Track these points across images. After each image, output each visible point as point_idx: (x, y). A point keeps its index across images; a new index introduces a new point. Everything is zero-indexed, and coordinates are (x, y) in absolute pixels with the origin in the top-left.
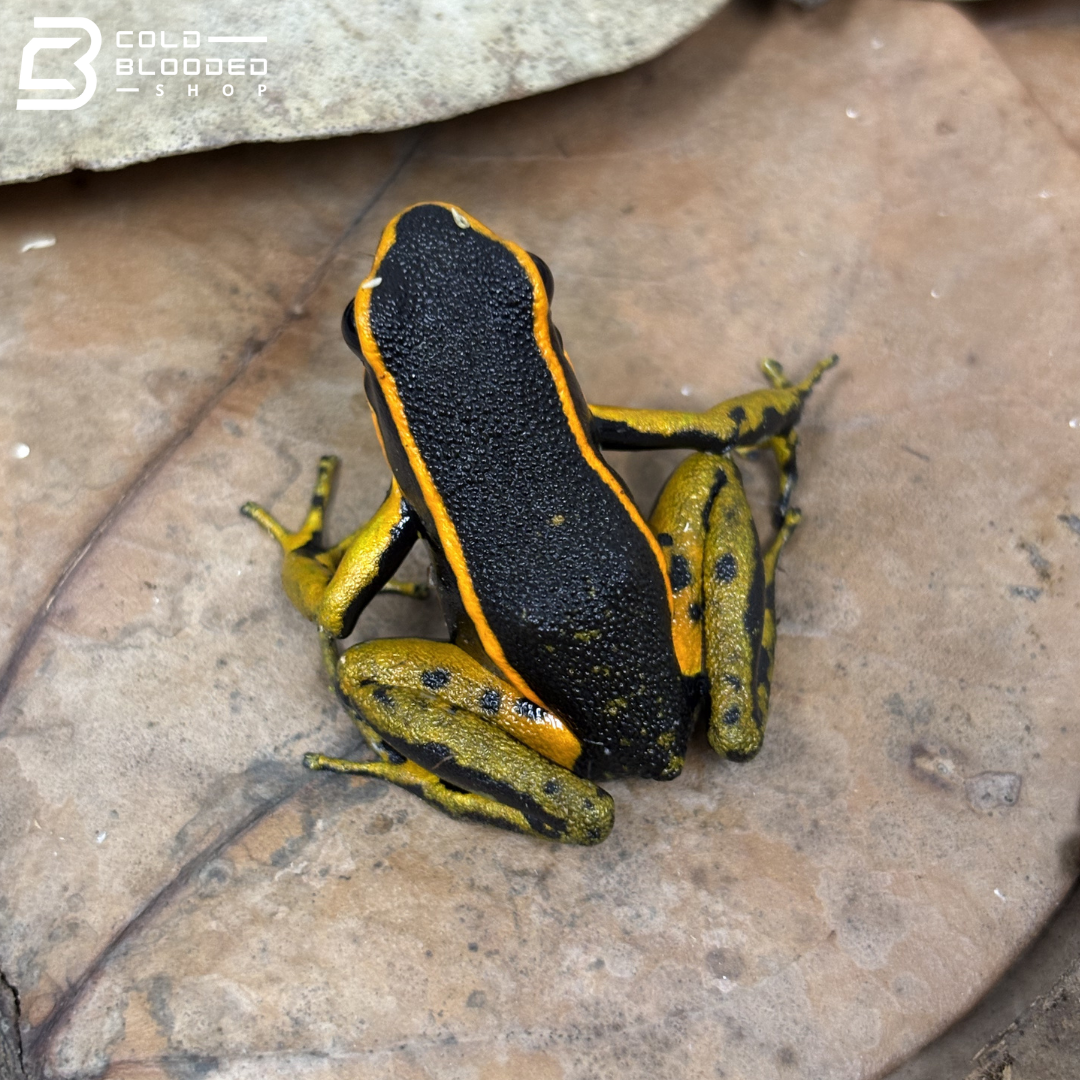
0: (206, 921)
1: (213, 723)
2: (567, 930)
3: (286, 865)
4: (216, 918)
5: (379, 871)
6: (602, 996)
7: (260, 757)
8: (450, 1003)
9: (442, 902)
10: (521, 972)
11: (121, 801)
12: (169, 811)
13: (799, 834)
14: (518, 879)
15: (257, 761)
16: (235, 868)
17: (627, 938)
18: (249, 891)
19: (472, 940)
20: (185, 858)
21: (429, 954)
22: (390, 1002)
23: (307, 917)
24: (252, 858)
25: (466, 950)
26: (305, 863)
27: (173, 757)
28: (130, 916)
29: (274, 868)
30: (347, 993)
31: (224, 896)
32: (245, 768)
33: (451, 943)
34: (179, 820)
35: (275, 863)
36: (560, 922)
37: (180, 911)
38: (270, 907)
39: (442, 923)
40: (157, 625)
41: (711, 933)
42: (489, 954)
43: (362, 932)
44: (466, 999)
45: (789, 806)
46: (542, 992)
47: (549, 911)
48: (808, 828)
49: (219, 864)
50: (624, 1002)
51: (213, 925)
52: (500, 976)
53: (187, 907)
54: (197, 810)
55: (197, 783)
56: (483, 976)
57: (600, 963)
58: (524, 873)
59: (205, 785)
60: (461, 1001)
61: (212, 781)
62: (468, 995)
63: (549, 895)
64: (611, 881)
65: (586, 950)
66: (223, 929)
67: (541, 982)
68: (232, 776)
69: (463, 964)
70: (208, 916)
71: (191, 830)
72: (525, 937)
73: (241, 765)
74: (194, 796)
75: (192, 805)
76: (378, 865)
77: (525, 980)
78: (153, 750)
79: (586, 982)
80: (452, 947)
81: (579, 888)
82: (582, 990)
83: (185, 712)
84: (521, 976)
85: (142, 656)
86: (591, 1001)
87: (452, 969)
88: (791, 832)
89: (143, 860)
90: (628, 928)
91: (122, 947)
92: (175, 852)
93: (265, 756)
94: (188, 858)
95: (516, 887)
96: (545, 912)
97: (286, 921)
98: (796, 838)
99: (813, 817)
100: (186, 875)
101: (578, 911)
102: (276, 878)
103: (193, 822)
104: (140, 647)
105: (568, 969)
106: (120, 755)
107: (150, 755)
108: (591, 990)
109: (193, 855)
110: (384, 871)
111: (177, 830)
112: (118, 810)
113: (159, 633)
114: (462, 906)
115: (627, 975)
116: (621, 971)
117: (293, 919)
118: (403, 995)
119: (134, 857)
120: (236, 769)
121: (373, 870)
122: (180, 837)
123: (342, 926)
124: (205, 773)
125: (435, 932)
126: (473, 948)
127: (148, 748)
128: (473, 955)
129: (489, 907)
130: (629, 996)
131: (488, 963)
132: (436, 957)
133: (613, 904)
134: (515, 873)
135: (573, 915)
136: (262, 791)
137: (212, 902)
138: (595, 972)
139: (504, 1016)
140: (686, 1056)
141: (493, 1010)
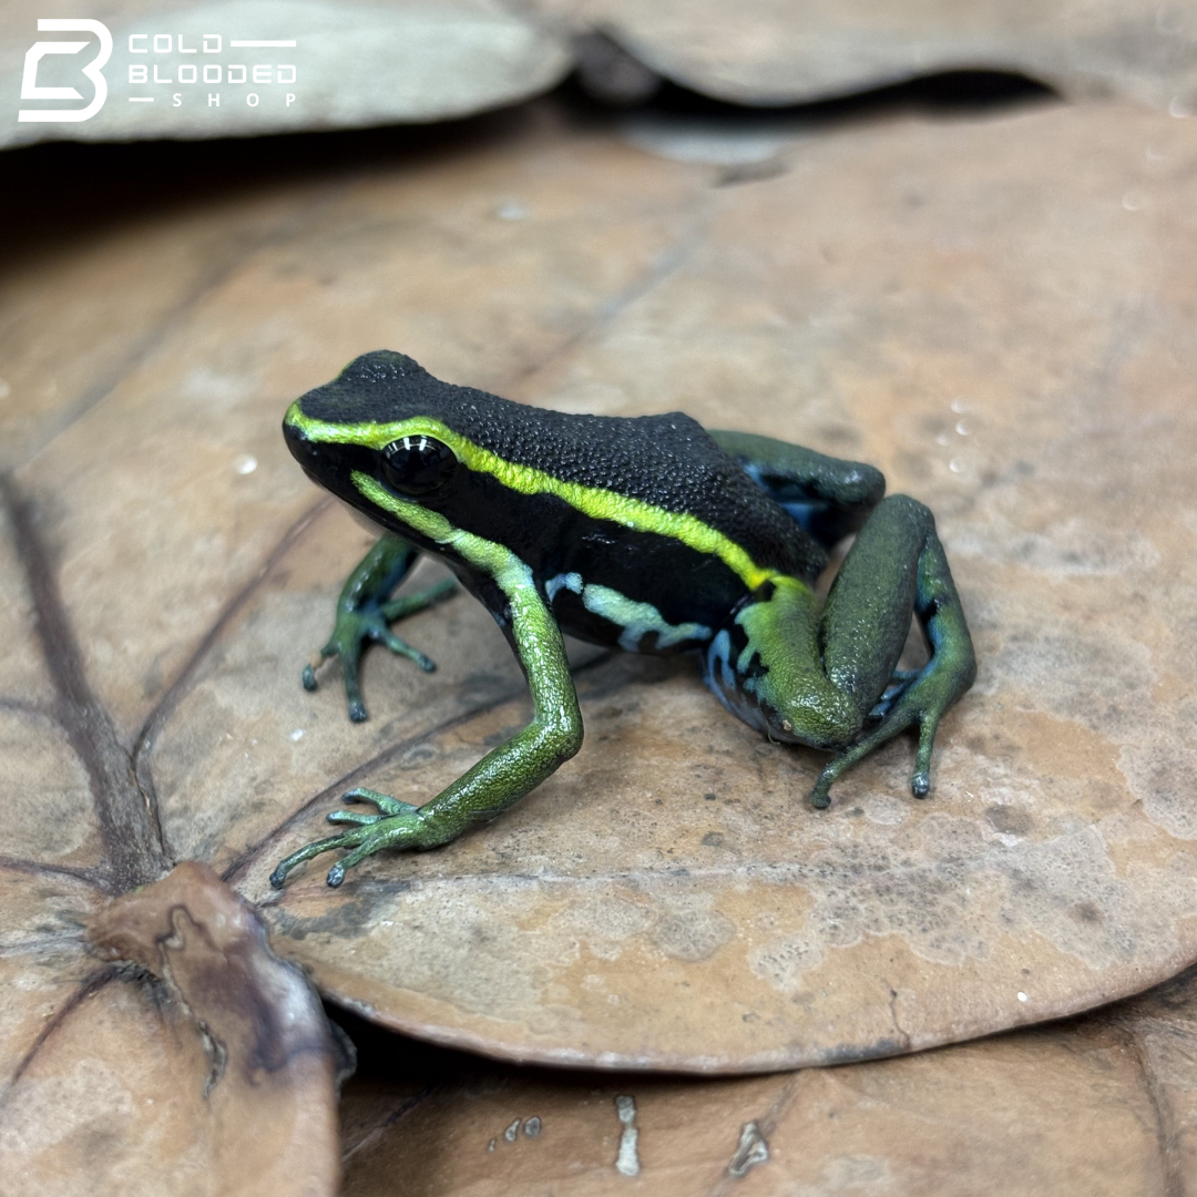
0: (407, 785)
1: (428, 644)
4: (418, 783)
5: (606, 743)
6: (861, 840)
7: (479, 672)
8: (682, 841)
9: (675, 763)
10: (766, 817)
11: (322, 708)
12: (374, 712)
13: (1094, 718)
15: (475, 675)
16: (442, 749)
17: (891, 792)
18: (457, 763)
19: (710, 790)
20: (386, 745)
21: (659, 802)
22: (613, 842)
24: (462, 740)
25: (702, 799)
27: (383, 670)
28: (322, 788)
30: (563, 834)
31: (429, 768)
32: (461, 680)
33: (684, 794)
34: (384, 719)
35: (487, 744)
37: (379, 780)
39: (675, 779)
41: (991, 791)
42: (729, 802)
44: (700, 839)
45: (1081, 694)
46: (790, 834)
47: (799, 769)
48: (1104, 711)
49: (426, 747)
50: (887, 847)
51: (415, 788)
52: (741, 822)
53: (387, 777)
54: (405, 710)
55: (405, 691)
56: (720, 820)
57: (858, 812)
59: (415, 693)
60: (695, 840)
61: (423, 689)
62: (703, 835)
63: (800, 757)
65: (842, 801)
66: (425, 789)
67: (789, 826)
68: (445, 687)
69: (698, 811)
70: (410, 782)
71: (397, 725)
72: (771, 789)
73: (455, 679)
74: (403, 700)
75: (400, 706)
76: (604, 738)
77: (770, 824)
79: (842, 827)
80: (685, 798)
82: (838, 836)
84: (764, 820)
86: (848, 844)
87: (685, 814)
88: (1085, 715)
89: (342, 747)
90: (893, 784)
91: (311, 811)
92: (377, 741)
93: (484, 671)
94: (392, 744)
95: (761, 751)
96: (795, 770)
98: (1090, 720)
99: (1111, 703)
100: (386, 757)
103: (399, 720)
108: (848, 835)
109: (398, 741)
110: (610, 742)
111: (381, 726)
112: (318, 714)
114: (699, 766)
115: (891, 822)
116: (884, 819)
118: (628, 836)
119: (333, 746)
120: (449, 682)
121: (597, 743)
122: (386, 730)
124: (415, 685)
125: (666, 786)
126: (710, 797)
128: (709, 803)
129: (730, 765)
130: (892, 842)
131: (727, 810)
132: (667, 804)
136: (479, 697)
137: (415, 772)
138: (853, 819)
139: (745, 854)
140: (963, 900)
141: (732, 849)
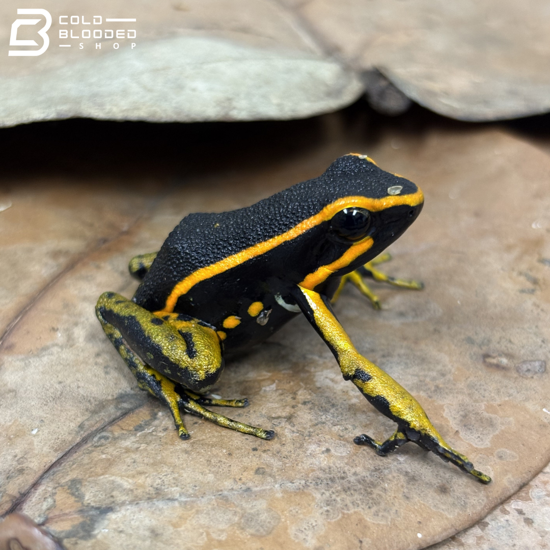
0: (99, 455)
2: (307, 438)
3: (144, 430)
4: (105, 454)
5: (196, 425)
6: (332, 465)
7: (123, 392)
8: (245, 474)
10: (284, 457)
11: (45, 416)
12: (73, 417)
13: (429, 392)
14: (276, 420)
15: (121, 394)
16: (113, 434)
17: (342, 438)
18: (123, 441)
19: (254, 447)
20: (84, 434)
21: (230, 454)
22: (211, 477)
23: (158, 446)
24: (122, 429)
25: (251, 451)
26: (154, 428)
27: (74, 394)
28: (54, 460)
29: (136, 432)
30: (185, 475)
31: (109, 445)
32: (115, 397)
33: (242, 449)
34: (79, 420)
35: (136, 430)
36: (303, 435)
37: (84, 453)
38: (136, 445)
39: (236, 441)
40: (60, 344)
41: (389, 433)
42: (265, 451)
43: (190, 449)
45: (421, 381)
46: (297, 465)
47: (296, 431)
48: (433, 388)
49: (104, 434)
50: (345, 467)
51: (104, 456)
52: (272, 461)
53: (88, 452)
54: (89, 415)
55: (88, 404)
57: (328, 450)
58: (279, 417)
59: (93, 405)
60: (252, 472)
61: (97, 403)
62: (255, 470)
63: (294, 425)
64: (328, 416)
65: (319, 446)
66: (109, 457)
67: (296, 461)
68: (108, 401)
70: (100, 453)
71: (86, 423)
72: (284, 443)
73: (113, 396)
74: (87, 410)
75: (86, 413)
77: (287, 461)
78: (62, 393)
79: (322, 459)
80: (243, 451)
81: (311, 420)
82: (320, 463)
83: (79, 376)
84: (284, 459)
85: (54, 358)
86: (326, 467)
87: (244, 459)
88: (424, 391)
89: (60, 437)
90: (341, 434)
91: (51, 472)
92: (78, 433)
93: (126, 392)
94: (86, 434)
95: (275, 423)
96: (293, 432)
97: (145, 450)
98: (427, 394)
99: (435, 384)
100: (85, 440)
101: (311, 430)
102: (138, 435)
103: (87, 420)
104: (52, 354)
105: (310, 454)
106: (44, 397)
107: (61, 395)
108: (325, 463)
109: (90, 432)
110: (199, 425)
111: (79, 424)
112: (43, 419)
113: (62, 347)
115: (344, 454)
116: (341, 453)
117: (149, 448)
118: (218, 473)
119: (55, 436)
120: (110, 398)
121: (193, 425)
122: (81, 426)
123: (178, 447)
124: (92, 400)
125: (232, 445)
126: (255, 449)
127: (59, 393)
128: (255, 452)
130: (347, 464)
131: (264, 455)
132: (234, 455)
133: (331, 426)
134: (274, 418)
135: (309, 432)
136: (126, 405)
137: (102, 448)
138: (326, 454)
139: (277, 477)
140: (385, 490)
141: (270, 475)
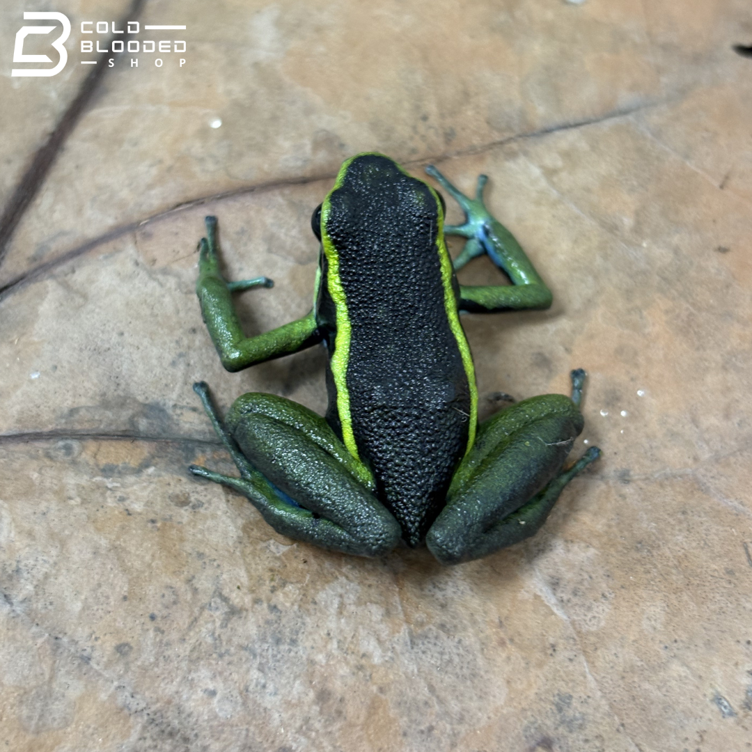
1: (154, 362)
9: (164, 574)
44: (118, 643)
56: (141, 639)
69: (138, 622)
76: (153, 521)
114: (171, 588)
129: (186, 602)
